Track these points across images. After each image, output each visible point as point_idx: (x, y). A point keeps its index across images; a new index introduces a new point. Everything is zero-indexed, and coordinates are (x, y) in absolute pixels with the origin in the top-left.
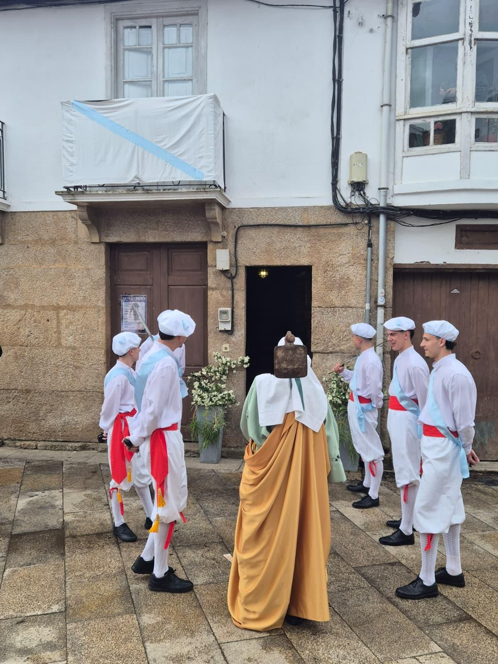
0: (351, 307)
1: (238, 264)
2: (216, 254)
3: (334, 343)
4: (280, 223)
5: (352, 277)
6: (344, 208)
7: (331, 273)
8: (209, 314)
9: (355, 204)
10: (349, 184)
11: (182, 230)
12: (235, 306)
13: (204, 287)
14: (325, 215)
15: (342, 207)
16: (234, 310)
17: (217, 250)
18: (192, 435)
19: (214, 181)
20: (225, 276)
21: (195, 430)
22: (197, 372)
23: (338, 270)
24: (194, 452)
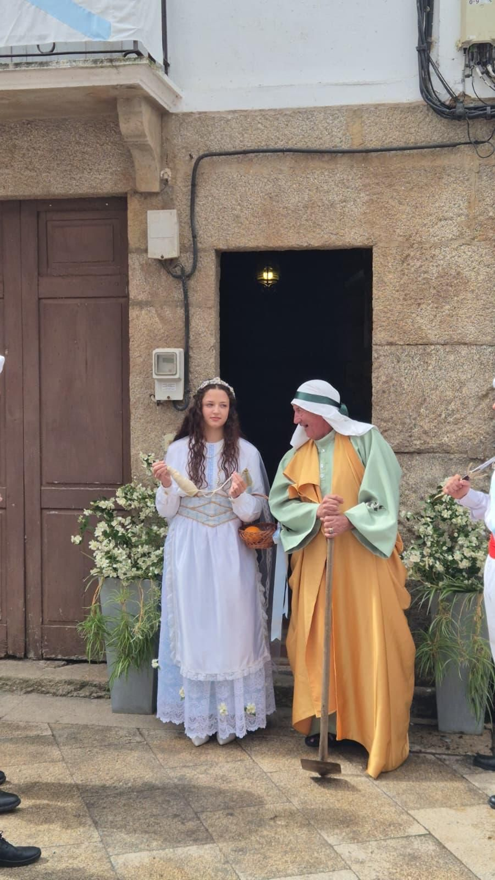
0: (465, 344)
1: (199, 246)
2: (146, 223)
3: (426, 428)
4: (295, 147)
5: (466, 272)
6: (449, 107)
7: (418, 264)
8: (131, 364)
9: (473, 96)
10: (460, 49)
11: (68, 168)
12: (192, 343)
13: (122, 300)
14: (403, 126)
15: (443, 104)
16: (191, 353)
17: (149, 212)
18: (89, 647)
19: (135, 42)
20: (169, 272)
21: (96, 634)
22: (105, 499)
23: (433, 257)
24: (100, 687)
